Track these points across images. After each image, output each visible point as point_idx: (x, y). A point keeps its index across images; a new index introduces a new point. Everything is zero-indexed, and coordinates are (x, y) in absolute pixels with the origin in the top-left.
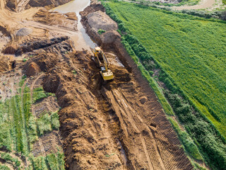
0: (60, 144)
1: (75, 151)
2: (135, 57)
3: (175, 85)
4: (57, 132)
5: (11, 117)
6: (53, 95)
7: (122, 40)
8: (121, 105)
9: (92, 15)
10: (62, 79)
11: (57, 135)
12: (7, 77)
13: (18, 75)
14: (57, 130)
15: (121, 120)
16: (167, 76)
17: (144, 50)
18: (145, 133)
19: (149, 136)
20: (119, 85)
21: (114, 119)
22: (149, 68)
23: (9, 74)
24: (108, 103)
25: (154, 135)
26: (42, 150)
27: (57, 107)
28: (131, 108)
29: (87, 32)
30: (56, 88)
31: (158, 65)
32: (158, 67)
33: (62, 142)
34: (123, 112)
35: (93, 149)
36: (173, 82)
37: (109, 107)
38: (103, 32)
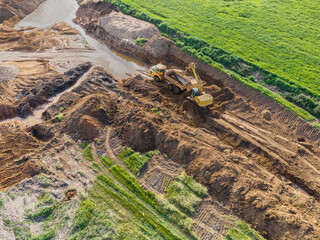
0: (226, 212)
1: (262, 210)
2: (216, 65)
3: (292, 83)
4: (210, 199)
5: (123, 212)
6: (157, 152)
7: (179, 46)
8: (249, 131)
9: (109, 19)
10: (154, 124)
11: (212, 203)
12: (53, 155)
13: (68, 145)
14: (206, 196)
15: (264, 149)
16: (274, 76)
17: (222, 52)
18: (301, 152)
19: (308, 154)
20: (224, 108)
21: (254, 151)
22: (245, 74)
23: (52, 150)
24: (230, 135)
25: (312, 151)
26: (213, 231)
27: (177, 167)
28: (263, 130)
29: (112, 48)
30: (153, 140)
31: (254, 66)
32: (256, 68)
33: (227, 208)
34: (257, 138)
35: (276, 196)
36: (287, 81)
37: (236, 139)
38: (144, 42)
